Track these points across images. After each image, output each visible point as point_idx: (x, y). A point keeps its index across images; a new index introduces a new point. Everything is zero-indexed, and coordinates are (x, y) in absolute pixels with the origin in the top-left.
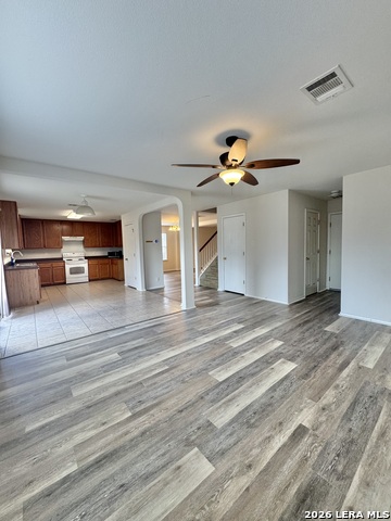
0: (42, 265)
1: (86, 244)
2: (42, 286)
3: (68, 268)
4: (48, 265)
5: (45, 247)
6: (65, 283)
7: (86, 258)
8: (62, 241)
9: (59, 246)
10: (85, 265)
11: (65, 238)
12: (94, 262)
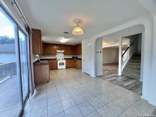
0: (50, 61)
1: (65, 54)
2: (50, 69)
3: (58, 62)
4: (52, 61)
5: (51, 54)
6: (57, 69)
7: (65, 59)
8: (57, 52)
9: (55, 54)
10: (64, 62)
11: (58, 51)
12: (68, 60)
